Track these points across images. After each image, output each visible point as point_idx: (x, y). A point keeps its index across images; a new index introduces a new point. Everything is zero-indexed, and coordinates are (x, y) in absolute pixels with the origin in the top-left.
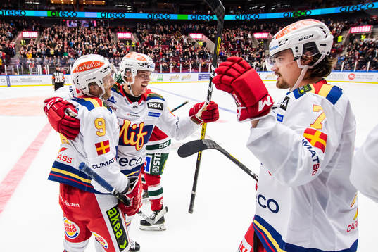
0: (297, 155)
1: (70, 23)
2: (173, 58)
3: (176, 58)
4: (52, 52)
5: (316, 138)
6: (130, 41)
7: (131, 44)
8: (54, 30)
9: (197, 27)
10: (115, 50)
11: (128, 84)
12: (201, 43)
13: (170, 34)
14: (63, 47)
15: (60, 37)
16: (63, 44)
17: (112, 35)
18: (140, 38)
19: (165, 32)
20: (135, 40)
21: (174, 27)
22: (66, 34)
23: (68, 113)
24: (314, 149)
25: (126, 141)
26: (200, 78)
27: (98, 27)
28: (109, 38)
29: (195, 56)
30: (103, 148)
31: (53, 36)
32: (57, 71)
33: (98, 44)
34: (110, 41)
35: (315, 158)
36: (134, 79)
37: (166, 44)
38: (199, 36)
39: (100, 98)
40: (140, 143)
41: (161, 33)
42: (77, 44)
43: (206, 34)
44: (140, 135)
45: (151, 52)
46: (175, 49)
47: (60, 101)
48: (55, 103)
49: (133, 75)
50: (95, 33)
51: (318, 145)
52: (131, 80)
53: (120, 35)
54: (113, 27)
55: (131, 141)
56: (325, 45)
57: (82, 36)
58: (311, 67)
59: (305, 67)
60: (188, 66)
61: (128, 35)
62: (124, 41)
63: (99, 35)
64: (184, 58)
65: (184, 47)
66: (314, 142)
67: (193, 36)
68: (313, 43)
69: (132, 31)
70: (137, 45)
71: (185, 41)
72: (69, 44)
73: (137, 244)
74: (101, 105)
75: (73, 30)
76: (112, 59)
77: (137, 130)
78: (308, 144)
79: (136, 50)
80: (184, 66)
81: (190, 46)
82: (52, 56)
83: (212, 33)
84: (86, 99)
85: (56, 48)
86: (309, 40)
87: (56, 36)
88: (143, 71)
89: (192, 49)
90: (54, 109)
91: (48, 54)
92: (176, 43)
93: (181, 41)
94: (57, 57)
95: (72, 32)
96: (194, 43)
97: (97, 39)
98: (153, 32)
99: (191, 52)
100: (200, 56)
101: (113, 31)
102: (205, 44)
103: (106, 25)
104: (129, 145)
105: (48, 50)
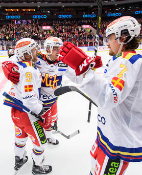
0: (105, 91)
1: (17, 22)
2: (73, 39)
3: (75, 39)
4: (7, 38)
5: (117, 82)
6: (49, 31)
7: (50, 32)
8: (8, 26)
9: (86, 21)
10: (41, 36)
11: (48, 54)
12: (89, 31)
13: (71, 26)
14: (13, 35)
15: (11, 30)
16: (13, 34)
17: (40, 27)
18: (55, 29)
19: (69, 25)
20: (52, 30)
21: (73, 22)
22: (14, 28)
23: (14, 70)
24: (115, 88)
25: (47, 85)
26: (88, 49)
27: (32, 23)
28: (38, 29)
29: (85, 38)
30: (28, 89)
31: (8, 30)
32: (10, 48)
33: (32, 33)
34: (38, 31)
35: (114, 93)
36: (51, 51)
37: (69, 31)
38: (88, 26)
39: (31, 62)
40: (55, 86)
41: (67, 25)
42: (21, 33)
43: (92, 25)
44: (55, 81)
45: (61, 36)
46: (74, 34)
47: (10, 63)
48: (7, 64)
49: (51, 49)
50: (30, 27)
51: (118, 86)
52: (50, 52)
53: (44, 28)
54: (40, 23)
55: (50, 85)
56: (133, 31)
57: (23, 29)
58: (125, 44)
59: (122, 43)
60: (82, 44)
61: (48, 27)
62: (46, 31)
63: (32, 28)
64: (79, 39)
65: (79, 33)
66: (115, 85)
67: (84, 26)
68: (127, 30)
69: (51, 25)
70: (53, 33)
71: (80, 29)
72: (16, 33)
73: (57, 141)
74: (30, 66)
75: (18, 26)
76: (40, 41)
77: (53, 79)
78: (112, 85)
79: (53, 35)
80: (79, 43)
81: (83, 32)
82: (8, 40)
83: (95, 24)
84: (24, 62)
85: (10, 36)
86: (124, 28)
87: (9, 29)
88: (56, 47)
89: (84, 33)
90: (6, 67)
91: (5, 39)
92: (75, 31)
93: (78, 29)
94: (10, 40)
95: (18, 27)
96: (85, 30)
97: (31, 30)
98: (62, 25)
99: (83, 35)
100: (88, 38)
101: (40, 25)
102: (91, 31)
103: (36, 22)
104: (49, 87)
105: (5, 37)
